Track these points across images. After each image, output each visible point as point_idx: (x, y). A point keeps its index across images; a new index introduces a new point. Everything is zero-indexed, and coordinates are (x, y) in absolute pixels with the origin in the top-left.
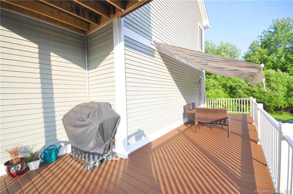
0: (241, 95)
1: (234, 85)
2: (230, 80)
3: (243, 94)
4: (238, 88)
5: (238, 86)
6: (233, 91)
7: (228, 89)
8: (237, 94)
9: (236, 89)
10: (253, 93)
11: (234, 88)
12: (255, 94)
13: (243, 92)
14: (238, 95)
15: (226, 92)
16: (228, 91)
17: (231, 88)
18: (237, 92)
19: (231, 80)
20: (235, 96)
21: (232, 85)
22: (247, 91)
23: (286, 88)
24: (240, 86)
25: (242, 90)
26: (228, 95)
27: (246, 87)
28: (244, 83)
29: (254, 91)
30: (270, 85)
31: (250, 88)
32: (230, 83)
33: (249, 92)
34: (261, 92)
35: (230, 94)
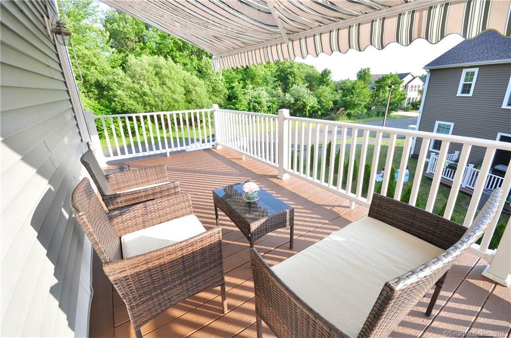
0: (124, 102)
1: (105, 80)
2: (92, 68)
3: (128, 99)
4: (114, 86)
5: (114, 82)
6: (106, 93)
7: (92, 89)
8: (116, 99)
9: (112, 90)
10: (144, 97)
11: (106, 86)
12: (147, 98)
13: (127, 95)
14: (119, 102)
15: (91, 94)
16: (95, 94)
17: (98, 85)
18: (115, 96)
19: (96, 69)
20: (113, 103)
21: (100, 79)
22: (132, 93)
23: (183, 89)
24: (117, 83)
25: (123, 90)
26: (97, 102)
27: (131, 86)
28: (123, 77)
29: (145, 92)
30: (164, 84)
31: (137, 86)
32: (94, 75)
33: (136, 95)
34: (156, 94)
35: (102, 100)
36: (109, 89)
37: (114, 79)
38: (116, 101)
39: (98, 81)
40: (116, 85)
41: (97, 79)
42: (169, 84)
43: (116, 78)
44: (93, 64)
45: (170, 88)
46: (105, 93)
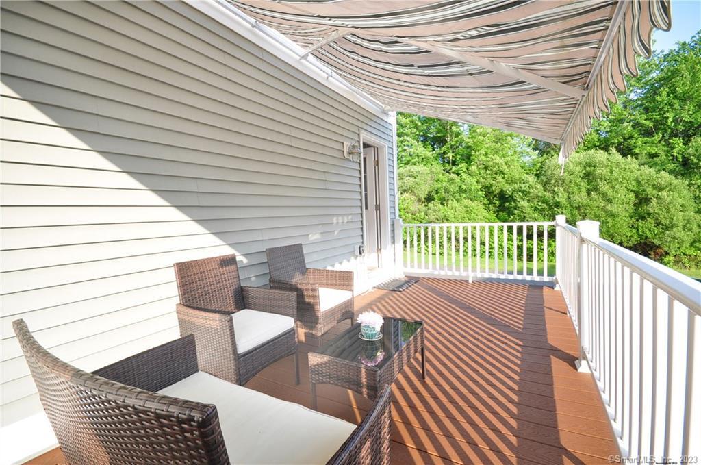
0: (525, 215)
1: (510, 190)
2: (500, 177)
4: (518, 196)
5: (520, 191)
7: (494, 201)
8: (516, 212)
9: (515, 201)
10: (555, 209)
11: (510, 196)
13: (532, 207)
14: (519, 216)
16: (495, 206)
17: (503, 197)
18: (516, 208)
19: (504, 178)
20: (512, 217)
21: (505, 189)
22: (540, 204)
23: (632, 195)
24: (523, 192)
25: (529, 201)
26: (495, 215)
27: (540, 194)
28: (533, 185)
29: (559, 202)
30: (596, 189)
31: (548, 195)
32: (500, 185)
33: (545, 206)
34: (575, 205)
35: (500, 213)
36: (513, 199)
37: (521, 188)
38: (515, 214)
39: (502, 191)
40: (521, 195)
41: (502, 190)
42: (604, 187)
43: (523, 185)
44: (502, 172)
45: (604, 195)
46: (507, 204)
